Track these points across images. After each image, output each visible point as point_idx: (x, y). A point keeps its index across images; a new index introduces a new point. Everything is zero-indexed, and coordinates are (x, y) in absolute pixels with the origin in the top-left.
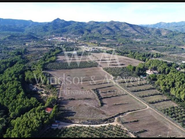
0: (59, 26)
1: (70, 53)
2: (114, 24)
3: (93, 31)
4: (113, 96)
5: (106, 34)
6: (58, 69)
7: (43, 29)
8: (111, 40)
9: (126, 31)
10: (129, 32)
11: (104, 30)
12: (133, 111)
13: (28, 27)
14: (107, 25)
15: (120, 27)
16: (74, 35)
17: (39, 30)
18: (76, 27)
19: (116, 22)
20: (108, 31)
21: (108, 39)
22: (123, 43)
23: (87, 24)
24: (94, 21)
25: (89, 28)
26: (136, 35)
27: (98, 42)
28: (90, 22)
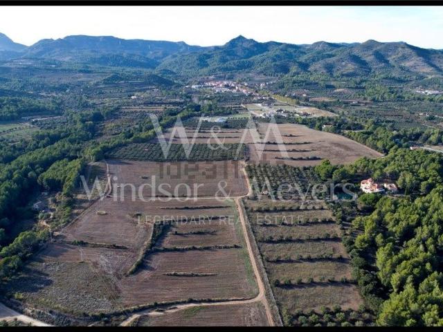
0: (238, 54)
1: (206, 121)
2: (374, 49)
3: (311, 68)
4: (194, 249)
5: (343, 75)
6: (135, 160)
7: (198, 62)
8: (346, 90)
9: (402, 68)
10: (411, 70)
11: (344, 63)
12: (205, 301)
13: (170, 56)
14: (356, 52)
15: (390, 56)
16: (262, 75)
17: (188, 64)
18: (276, 56)
19: (383, 43)
20: (351, 67)
21: (340, 87)
22: (374, 100)
23: (308, 50)
24: (325, 43)
25: (306, 60)
26: (430, 77)
27: (307, 94)
28: (317, 44)
